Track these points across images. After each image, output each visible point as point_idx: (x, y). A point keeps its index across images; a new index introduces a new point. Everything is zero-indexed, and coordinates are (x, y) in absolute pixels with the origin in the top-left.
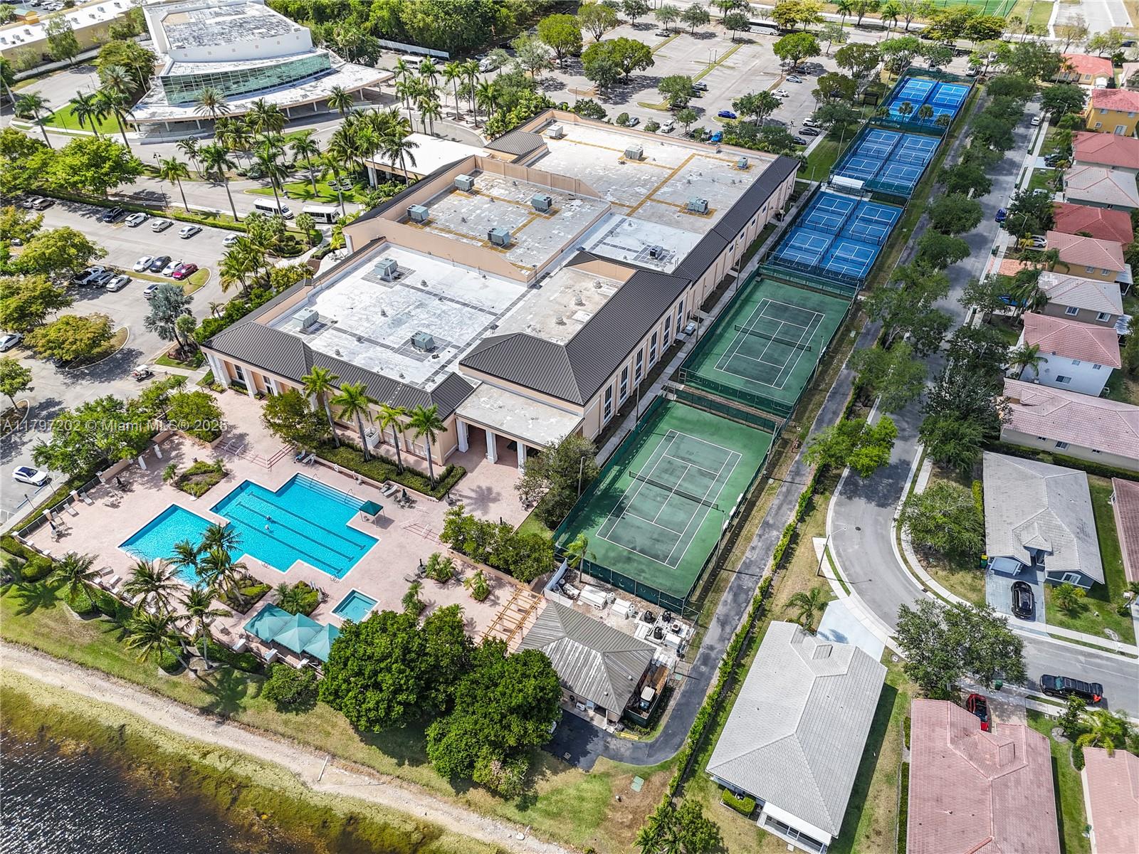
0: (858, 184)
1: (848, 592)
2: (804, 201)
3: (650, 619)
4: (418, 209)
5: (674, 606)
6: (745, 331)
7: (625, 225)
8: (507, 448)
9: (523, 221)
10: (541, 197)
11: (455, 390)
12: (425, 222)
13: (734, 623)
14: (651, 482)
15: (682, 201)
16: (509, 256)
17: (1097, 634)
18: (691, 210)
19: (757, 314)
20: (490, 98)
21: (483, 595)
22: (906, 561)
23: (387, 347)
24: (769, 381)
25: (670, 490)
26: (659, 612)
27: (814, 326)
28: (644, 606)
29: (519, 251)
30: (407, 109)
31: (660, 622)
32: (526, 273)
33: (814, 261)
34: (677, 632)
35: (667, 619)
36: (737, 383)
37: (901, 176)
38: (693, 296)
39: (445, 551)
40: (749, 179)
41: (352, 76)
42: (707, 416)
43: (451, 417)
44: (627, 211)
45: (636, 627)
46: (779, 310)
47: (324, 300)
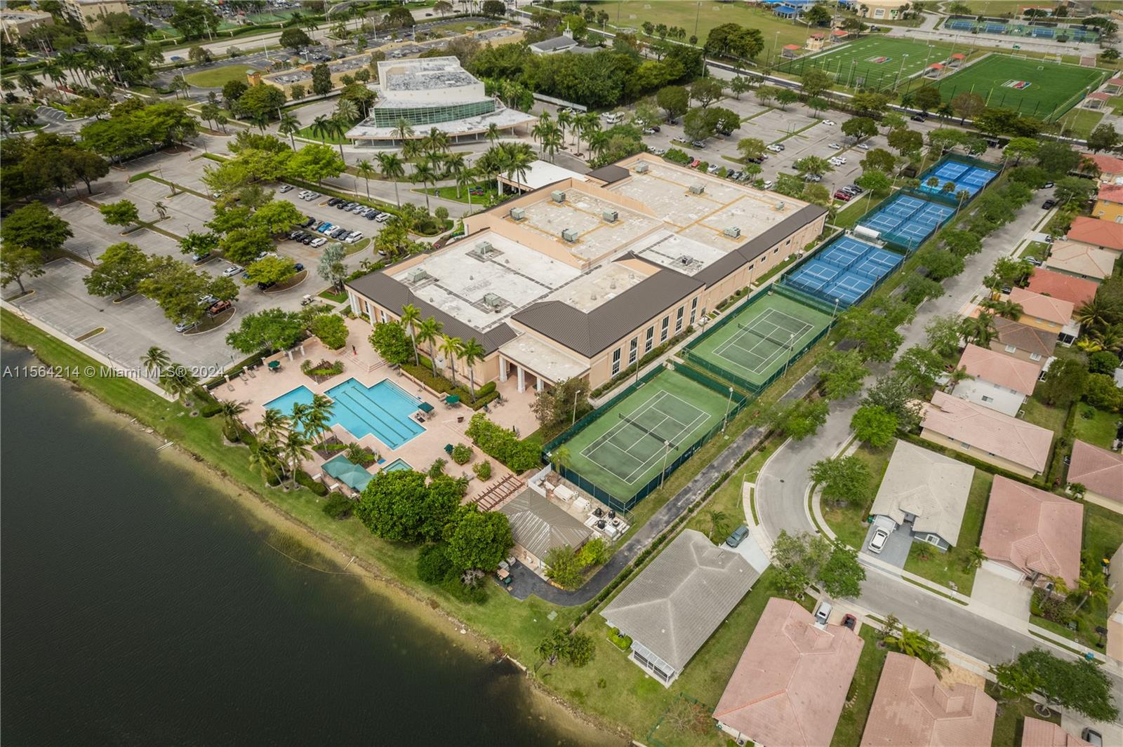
0: (875, 234)
1: (757, 523)
2: (829, 241)
3: (599, 513)
4: (517, 211)
5: (618, 507)
6: (746, 329)
7: (671, 240)
8: (530, 379)
9: (593, 227)
10: (610, 211)
11: (503, 334)
12: (519, 219)
13: (661, 527)
14: (634, 424)
15: (722, 228)
16: (574, 250)
17: (941, 583)
18: (726, 235)
19: (760, 318)
20: (598, 142)
21: (485, 474)
22: (811, 509)
23: (467, 301)
24: (752, 367)
25: (646, 431)
26: (606, 509)
27: (802, 334)
28: (597, 504)
29: (582, 247)
30: (536, 143)
31: (606, 518)
32: (582, 262)
33: (819, 286)
34: (616, 526)
35: (612, 516)
36: (726, 365)
37: (912, 233)
38: (709, 298)
39: (468, 442)
40: (780, 218)
41: (508, 117)
42: (695, 384)
43: (496, 353)
44: (676, 229)
45: (588, 517)
46: (779, 318)
47: (434, 264)
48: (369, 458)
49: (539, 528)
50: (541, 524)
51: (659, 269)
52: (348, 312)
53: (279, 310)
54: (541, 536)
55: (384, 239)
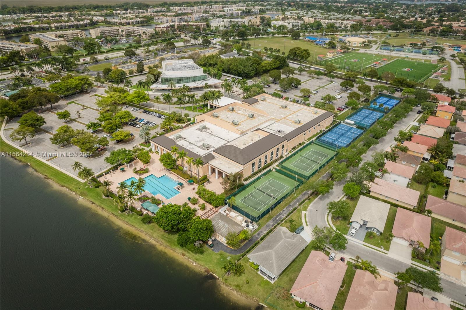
0: (353, 122)
1: (307, 225)
2: (335, 125)
3: (246, 222)
4: (215, 114)
5: (254, 220)
6: (303, 157)
7: (274, 124)
8: (220, 173)
9: (245, 119)
10: (251, 114)
11: (210, 157)
12: (217, 117)
13: (270, 227)
14: (260, 190)
15: (293, 120)
16: (237, 127)
17: (378, 247)
18: (295, 122)
19: (308, 153)
20: (246, 90)
21: (203, 208)
22: (328, 220)
23: (196, 146)
24: (305, 170)
25: (265, 193)
26: (249, 220)
27: (325, 158)
28: (246, 218)
29: (240, 127)
30: (223, 90)
31: (249, 224)
32: (240, 132)
33: (331, 141)
34: (253, 226)
35: (252, 223)
36: (295, 169)
37: (367, 122)
38: (289, 145)
39: (197, 196)
40: (316, 116)
41: (212, 81)
42: (283, 176)
43: (207, 164)
44: (276, 120)
45: (242, 223)
46: (315, 153)
47: (184, 133)
48: (159, 202)
49: (223, 226)
50: (225, 224)
51: (269, 134)
52: (150, 150)
53: (125, 149)
54: (224, 229)
55: (164, 125)
